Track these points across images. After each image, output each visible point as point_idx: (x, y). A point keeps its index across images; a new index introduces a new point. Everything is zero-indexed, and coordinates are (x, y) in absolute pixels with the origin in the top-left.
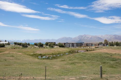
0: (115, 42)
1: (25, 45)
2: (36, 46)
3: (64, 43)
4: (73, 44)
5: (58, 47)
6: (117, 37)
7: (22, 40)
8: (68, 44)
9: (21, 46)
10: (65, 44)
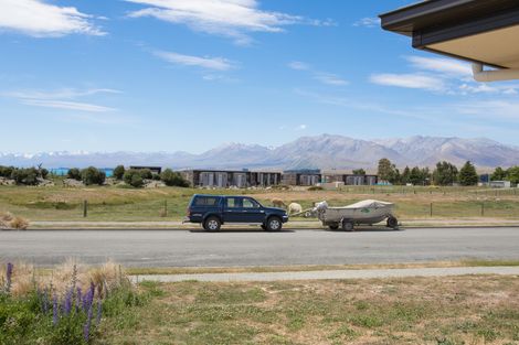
0: (407, 169)
1: (26, 176)
2: (73, 182)
3: (195, 171)
4: (231, 173)
5: (163, 185)
6: (463, 147)
7: (31, 156)
8: (212, 176)
9: (11, 182)
10: (197, 173)
